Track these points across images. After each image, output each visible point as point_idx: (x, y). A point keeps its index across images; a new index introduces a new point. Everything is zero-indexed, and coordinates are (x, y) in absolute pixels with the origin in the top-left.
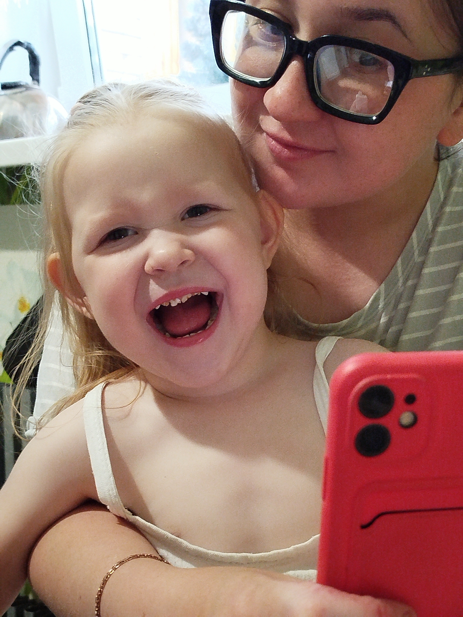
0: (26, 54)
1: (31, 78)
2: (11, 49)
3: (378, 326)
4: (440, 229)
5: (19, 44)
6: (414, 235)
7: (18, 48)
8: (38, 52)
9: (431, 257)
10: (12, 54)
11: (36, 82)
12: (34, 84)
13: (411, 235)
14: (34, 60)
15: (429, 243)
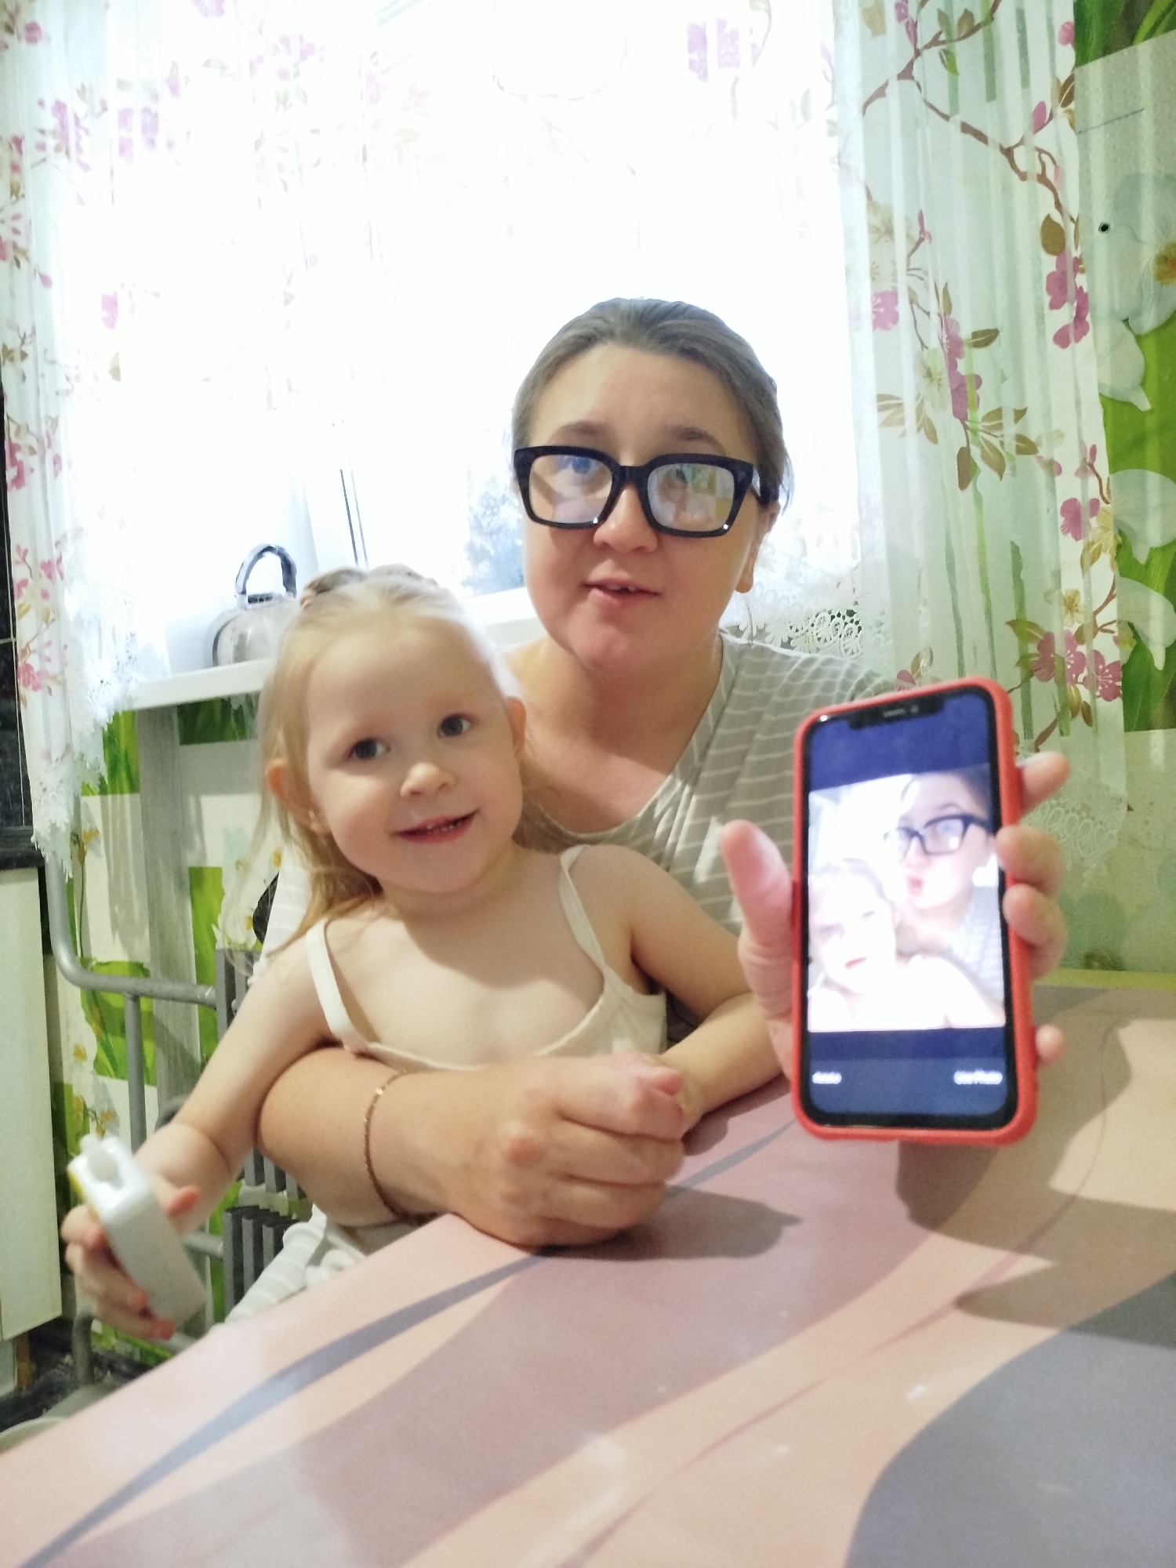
0: (278, 560)
1: (285, 589)
2: (260, 555)
3: (653, 837)
4: (720, 731)
5: (269, 549)
6: (694, 738)
7: (268, 555)
8: (293, 557)
9: (709, 761)
10: (260, 561)
11: (292, 594)
12: (289, 595)
13: (690, 739)
14: (288, 567)
15: (708, 746)
